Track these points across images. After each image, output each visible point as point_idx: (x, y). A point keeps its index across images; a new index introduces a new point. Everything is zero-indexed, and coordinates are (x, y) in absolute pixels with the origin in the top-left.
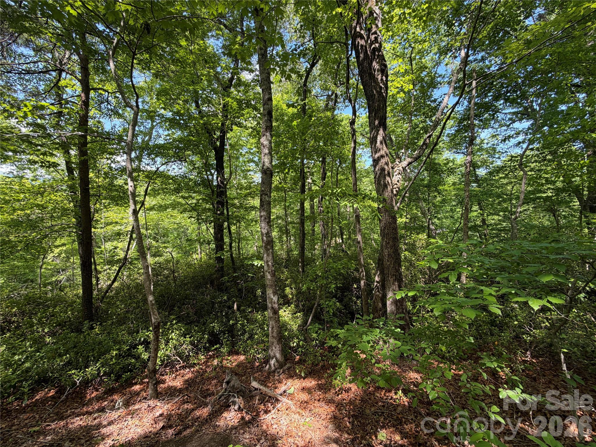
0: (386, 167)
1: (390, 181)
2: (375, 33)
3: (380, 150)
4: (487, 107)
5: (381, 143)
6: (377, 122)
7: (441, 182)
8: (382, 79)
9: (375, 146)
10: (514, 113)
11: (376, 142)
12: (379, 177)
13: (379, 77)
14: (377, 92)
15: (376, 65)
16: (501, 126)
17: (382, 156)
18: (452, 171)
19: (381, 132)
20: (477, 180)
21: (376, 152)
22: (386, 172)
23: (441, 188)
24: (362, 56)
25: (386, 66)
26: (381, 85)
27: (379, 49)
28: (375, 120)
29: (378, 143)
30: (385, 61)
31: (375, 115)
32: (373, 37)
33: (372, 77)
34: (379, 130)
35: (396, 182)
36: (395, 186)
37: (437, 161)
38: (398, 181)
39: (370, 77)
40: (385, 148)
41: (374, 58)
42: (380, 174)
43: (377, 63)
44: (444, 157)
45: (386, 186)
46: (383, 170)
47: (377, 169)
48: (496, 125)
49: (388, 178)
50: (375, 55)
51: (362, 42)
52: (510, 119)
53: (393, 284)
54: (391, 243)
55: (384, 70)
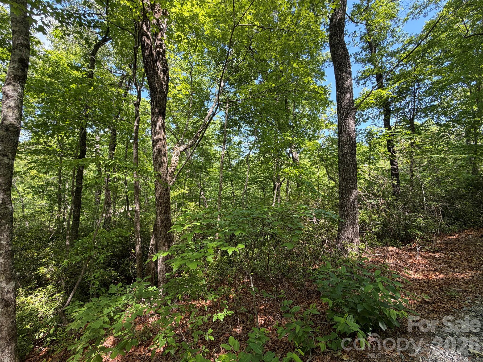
0: (163, 148)
1: (165, 160)
2: (160, 40)
3: (158, 134)
4: (236, 123)
5: (160, 128)
6: (157, 111)
7: (210, 166)
8: (163, 78)
9: (155, 129)
10: (249, 130)
11: (156, 127)
12: (156, 155)
13: (162, 76)
14: (159, 86)
15: (159, 64)
16: (244, 136)
17: (160, 139)
18: (216, 159)
19: (160, 119)
20: (231, 166)
21: (155, 135)
22: (163, 153)
23: (208, 170)
24: (147, 52)
25: (167, 69)
26: (163, 82)
27: (164, 54)
28: (156, 108)
29: (158, 127)
30: (167, 65)
31: (156, 104)
32: (159, 42)
33: (156, 73)
34: (158, 118)
35: (174, 162)
36: (173, 165)
37: (209, 151)
38: (176, 161)
39: (154, 72)
40: (163, 133)
41: (159, 59)
42: (158, 153)
43: (161, 64)
44: (214, 149)
45: (161, 164)
46: (160, 150)
47: (155, 149)
48: (241, 135)
49: (164, 158)
50: (159, 57)
51: (148, 41)
52: (248, 133)
53: (164, 245)
54: (163, 211)
55: (166, 71)
